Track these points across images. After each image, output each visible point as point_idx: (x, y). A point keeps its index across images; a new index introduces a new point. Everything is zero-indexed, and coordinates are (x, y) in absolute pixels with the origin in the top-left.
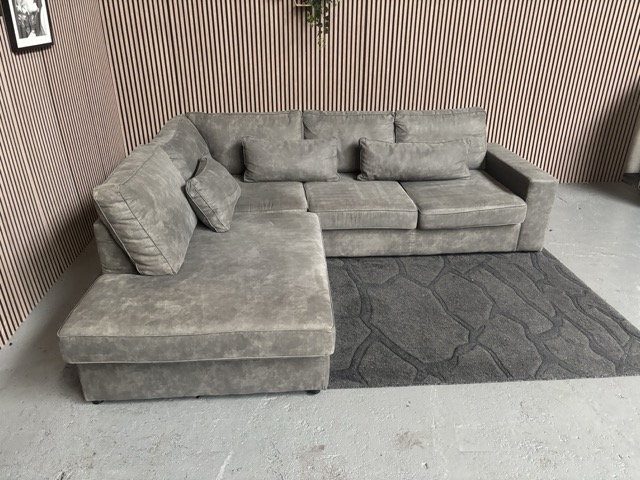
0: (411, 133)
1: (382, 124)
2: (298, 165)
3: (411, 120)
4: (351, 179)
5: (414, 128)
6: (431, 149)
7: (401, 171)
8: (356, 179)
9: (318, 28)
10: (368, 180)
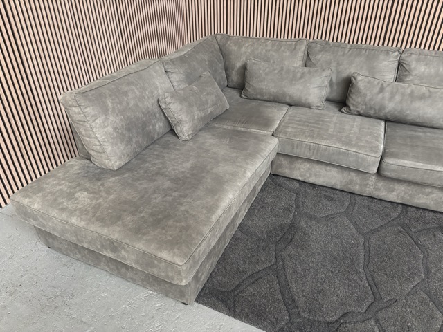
0: (414, 73)
1: (384, 60)
2: (286, 89)
3: (418, 60)
4: (336, 110)
5: (419, 68)
6: (427, 94)
7: (386, 111)
8: (340, 111)
10: (352, 114)
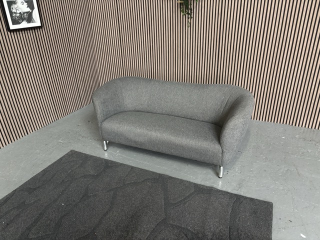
9: (187, 15)
